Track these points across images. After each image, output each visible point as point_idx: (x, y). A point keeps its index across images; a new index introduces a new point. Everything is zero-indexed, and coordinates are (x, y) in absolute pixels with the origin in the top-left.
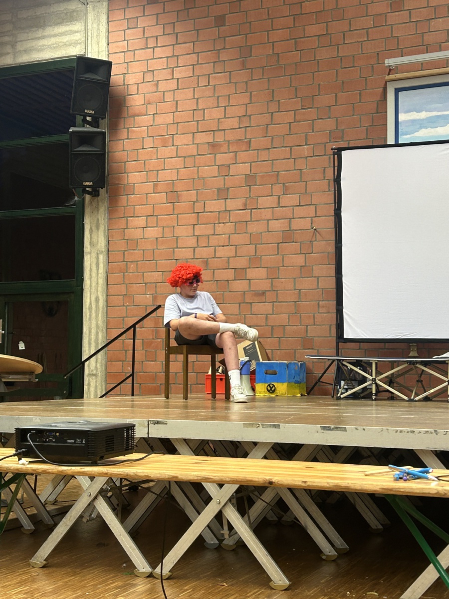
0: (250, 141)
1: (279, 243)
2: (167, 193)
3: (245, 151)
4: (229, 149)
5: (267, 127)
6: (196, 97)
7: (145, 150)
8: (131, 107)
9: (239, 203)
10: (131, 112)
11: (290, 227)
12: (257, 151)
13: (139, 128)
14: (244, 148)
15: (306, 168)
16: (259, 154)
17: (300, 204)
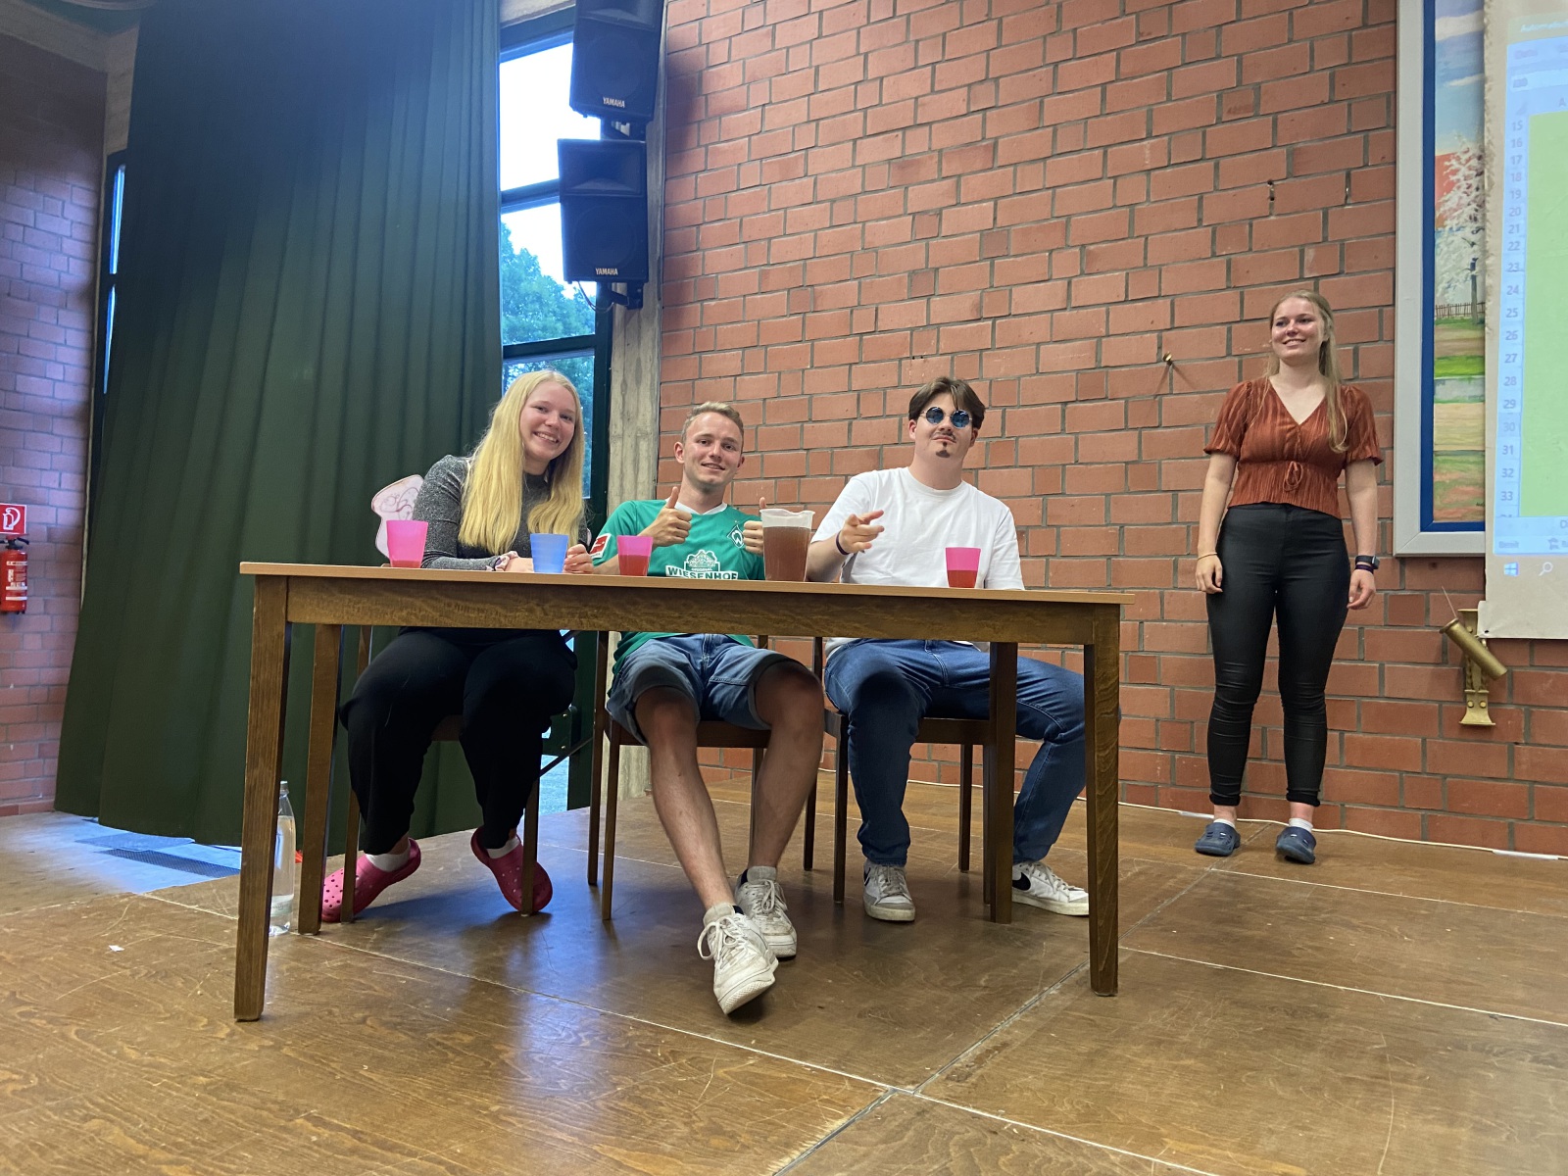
0: (995, 146)
1: (1066, 403)
2: (789, 290)
3: (981, 171)
4: (940, 170)
5: (1042, 103)
6: (862, 50)
7: (744, 192)
8: (713, 96)
9: (964, 305)
10: (714, 105)
11: (1098, 360)
12: (1012, 168)
13: (731, 143)
14: (978, 166)
15: (1148, 200)
16: (1018, 175)
17: (1127, 296)
